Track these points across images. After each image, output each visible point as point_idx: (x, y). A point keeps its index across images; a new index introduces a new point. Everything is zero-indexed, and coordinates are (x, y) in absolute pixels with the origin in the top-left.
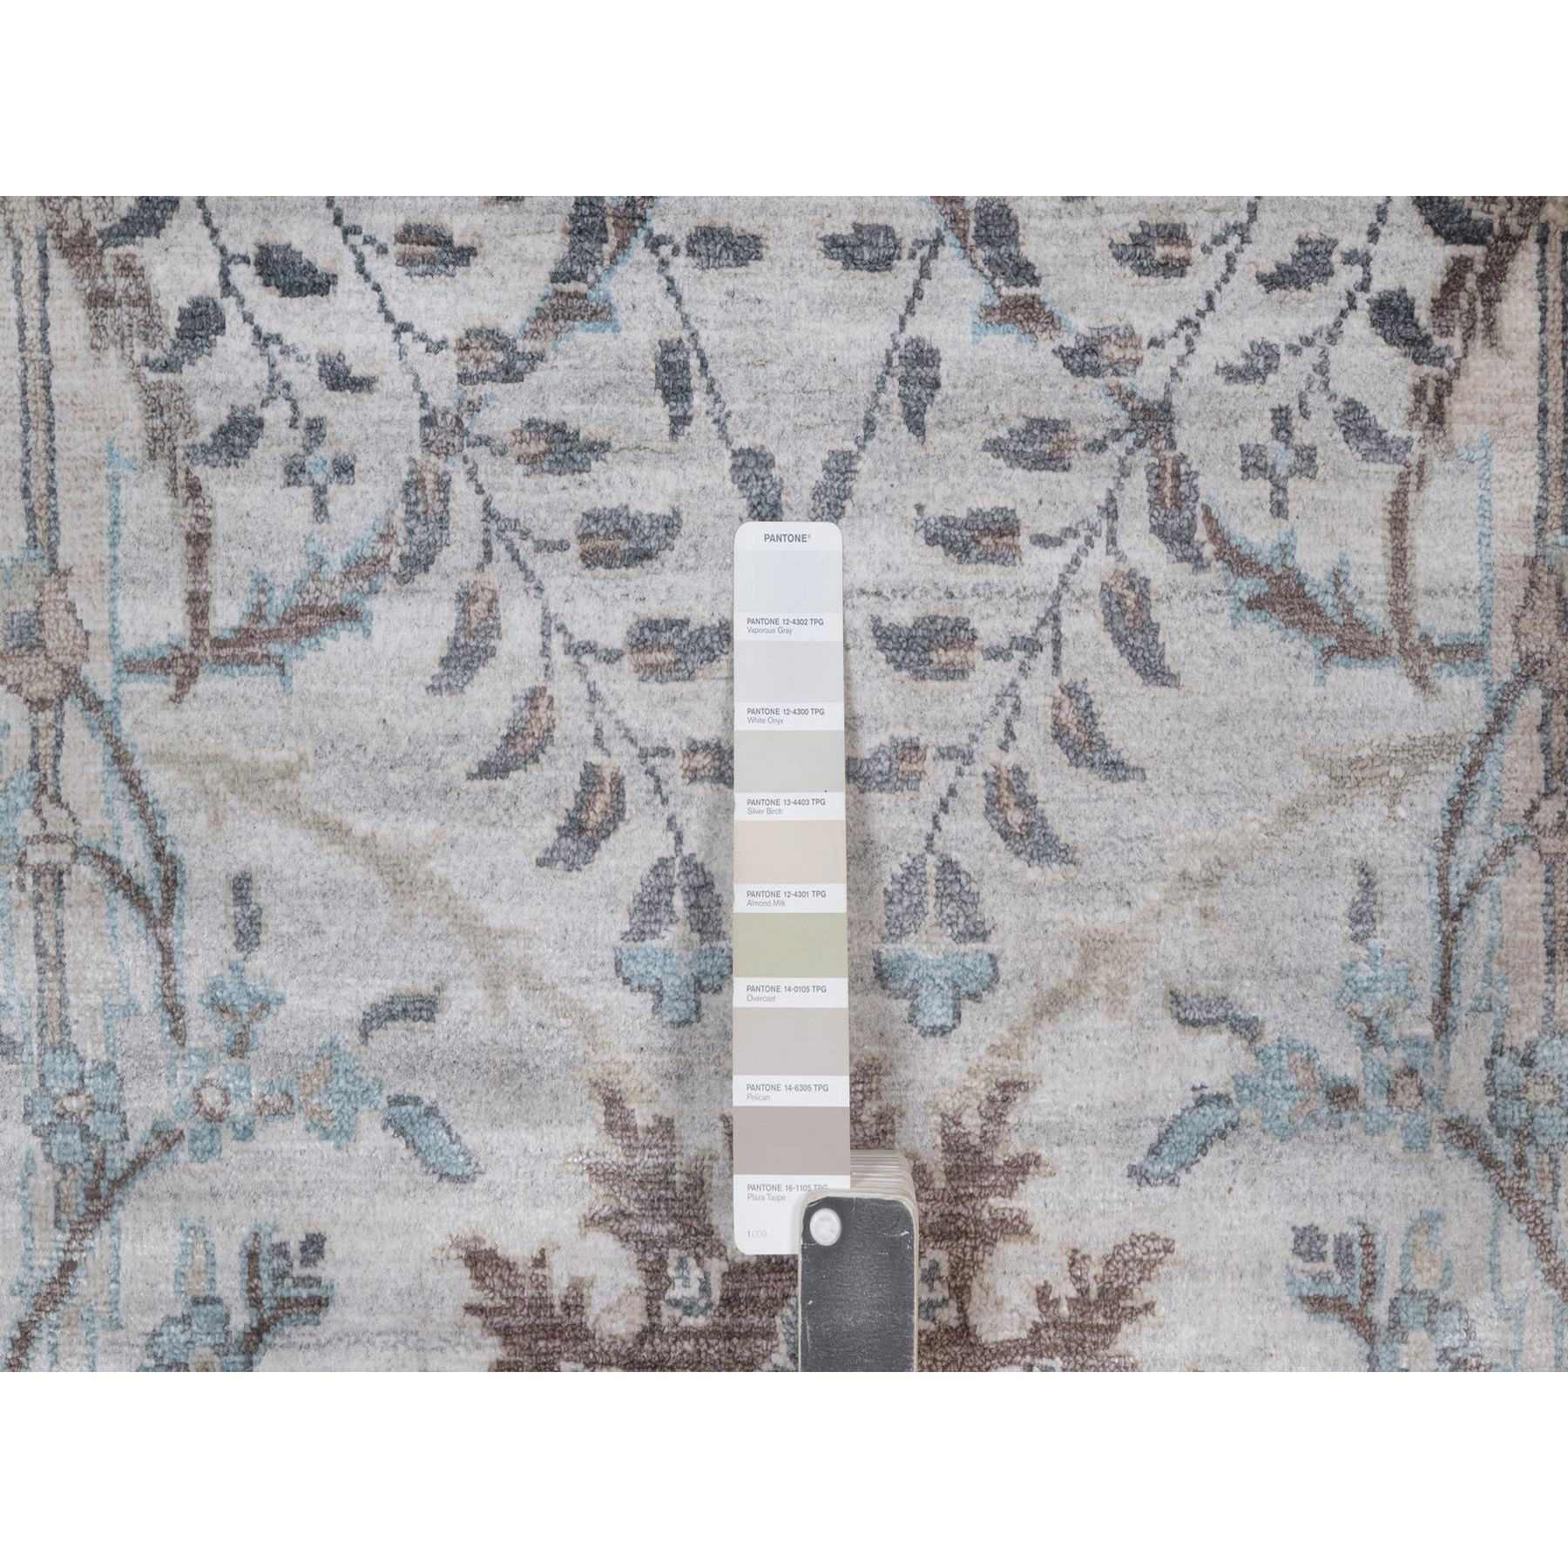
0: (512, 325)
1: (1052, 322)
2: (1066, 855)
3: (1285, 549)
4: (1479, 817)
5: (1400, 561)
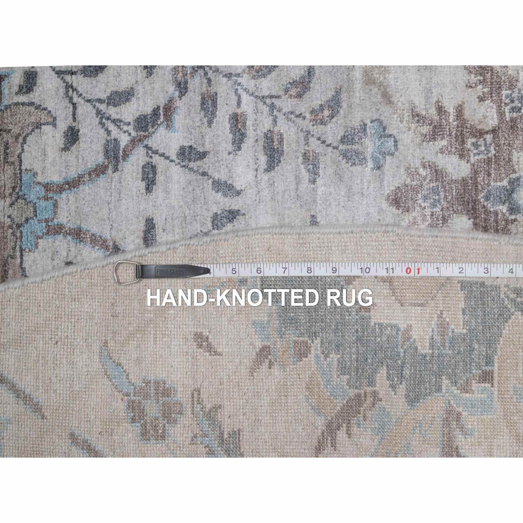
1: (171, 101)
2: (338, 92)
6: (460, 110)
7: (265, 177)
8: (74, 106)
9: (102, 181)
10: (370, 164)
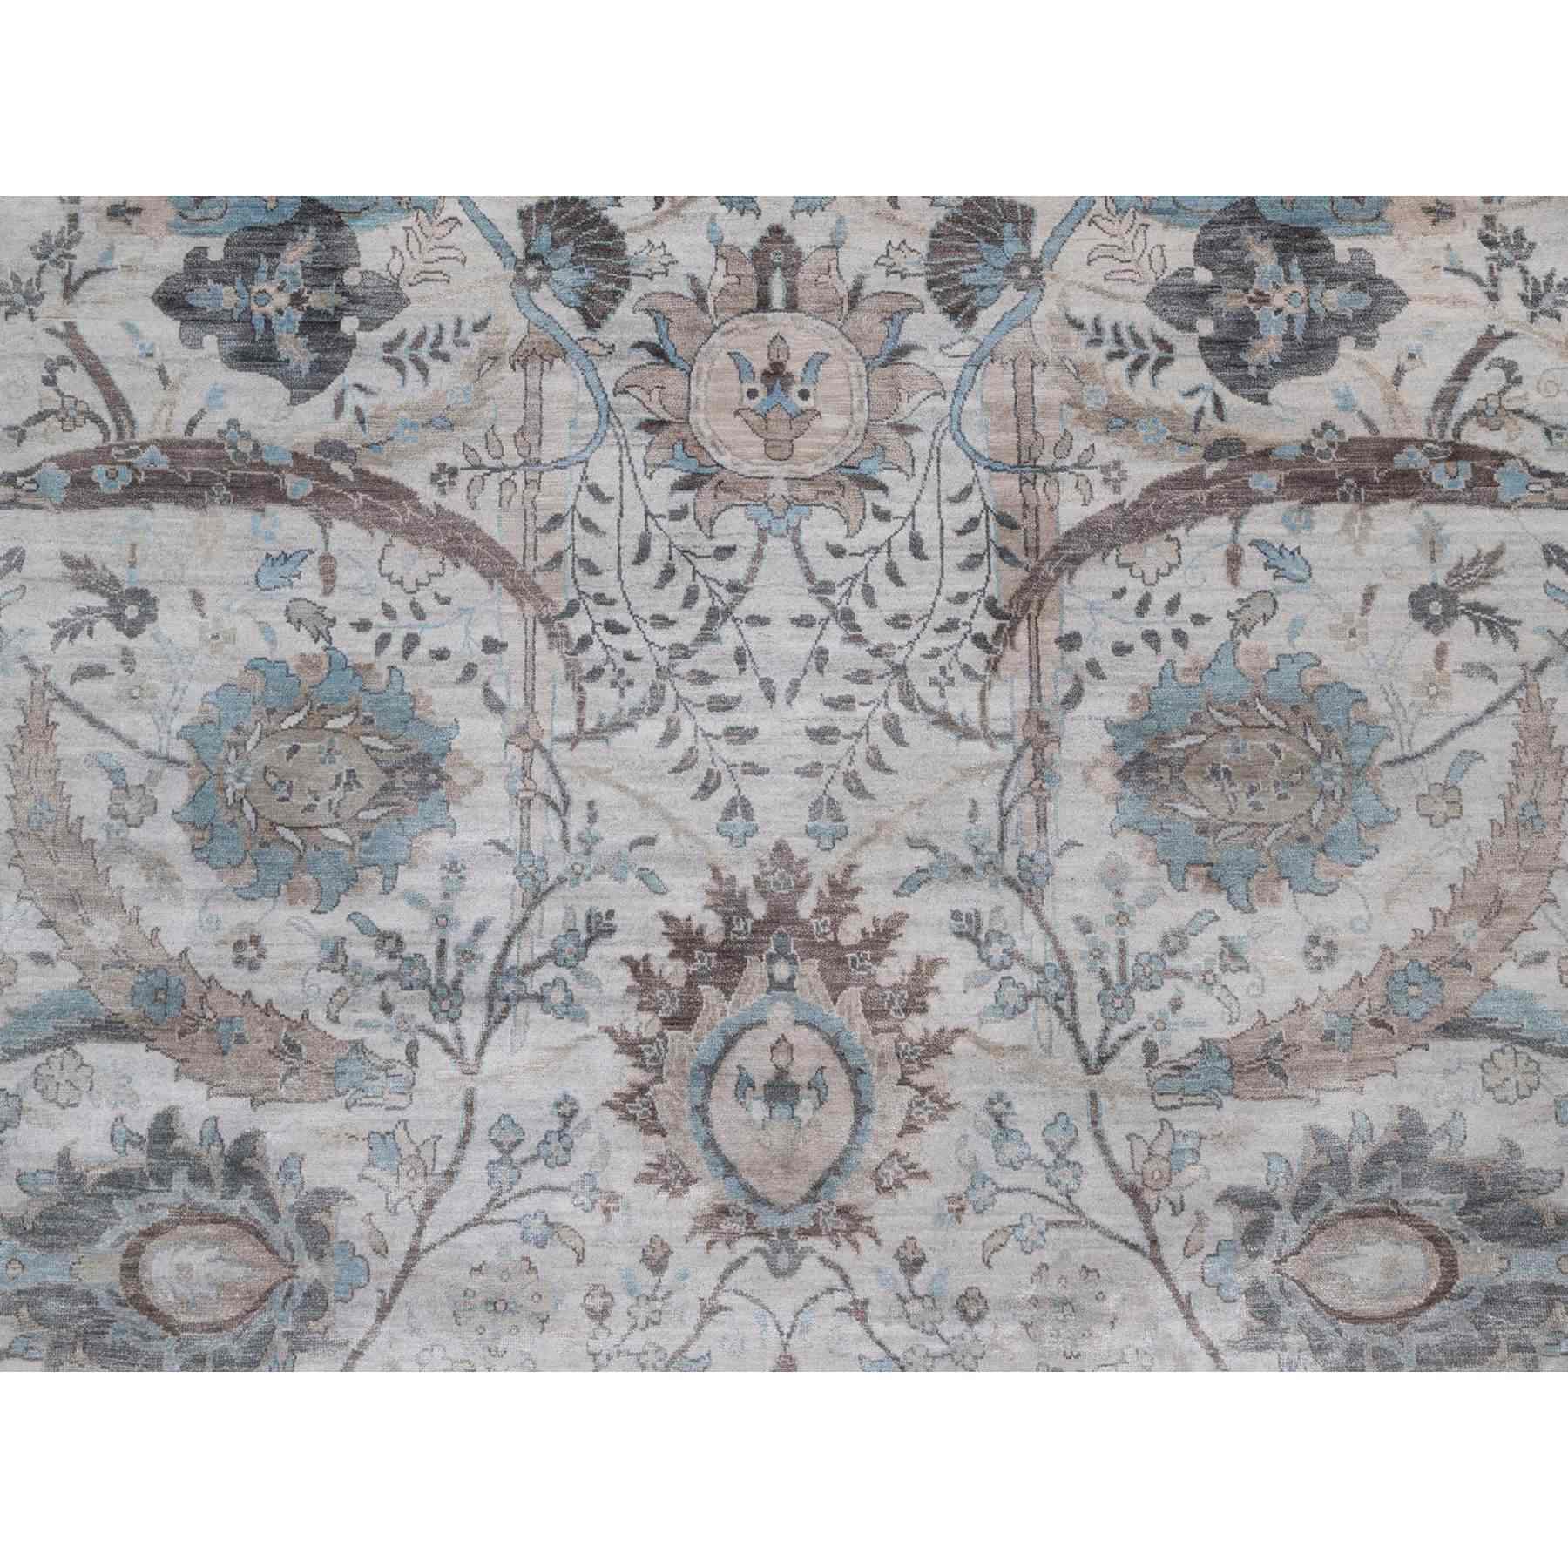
0: (687, 642)
1: (866, 642)
2: (872, 797)
3: (945, 707)
4: (1012, 785)
5: (983, 710)
6: (855, 910)
7: (801, 727)
8: (862, 555)
9: (801, 579)
10: (810, 825)
